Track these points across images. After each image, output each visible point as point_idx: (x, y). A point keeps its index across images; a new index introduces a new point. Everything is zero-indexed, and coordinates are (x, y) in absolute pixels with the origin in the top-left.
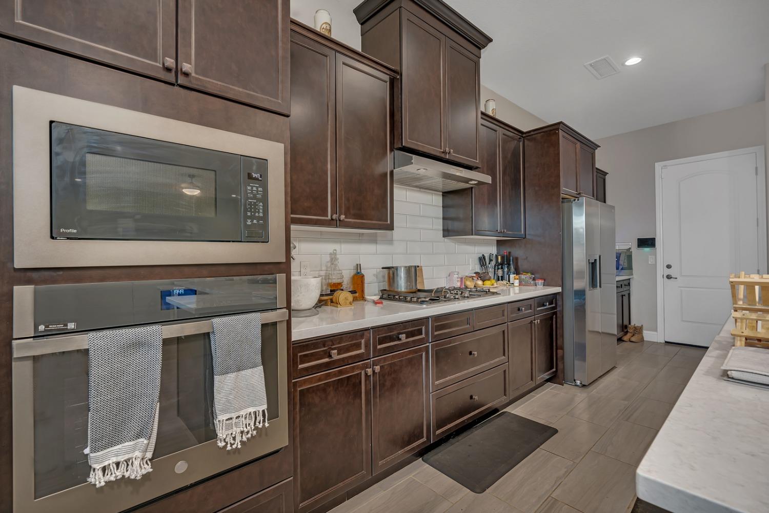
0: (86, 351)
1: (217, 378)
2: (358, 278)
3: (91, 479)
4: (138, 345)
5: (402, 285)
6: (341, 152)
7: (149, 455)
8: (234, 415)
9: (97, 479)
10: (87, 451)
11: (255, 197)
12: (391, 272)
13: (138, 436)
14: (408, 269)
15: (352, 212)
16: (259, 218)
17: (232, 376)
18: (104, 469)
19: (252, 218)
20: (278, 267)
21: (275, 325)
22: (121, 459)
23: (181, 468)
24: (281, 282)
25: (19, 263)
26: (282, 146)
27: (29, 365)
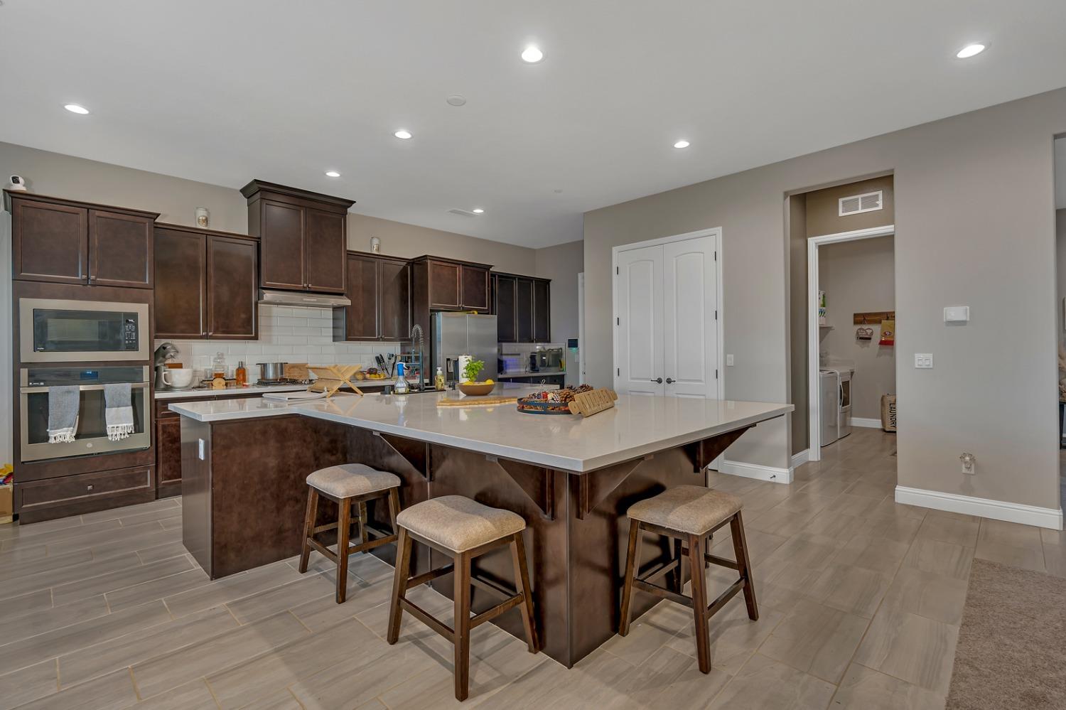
0: (48, 393)
1: (107, 409)
2: (241, 371)
3: (50, 441)
4: (69, 392)
5: (271, 374)
6: (212, 295)
7: (74, 434)
8: (115, 426)
9: (52, 441)
10: (48, 430)
11: (130, 330)
12: (264, 366)
13: (69, 427)
14: (275, 365)
15: (220, 329)
16: (132, 340)
17: (114, 409)
18: (55, 438)
19: (128, 340)
20: (145, 363)
21: (142, 389)
22: (62, 434)
23: (90, 445)
24: (146, 369)
25: (22, 360)
26: (147, 305)
27: (26, 397)
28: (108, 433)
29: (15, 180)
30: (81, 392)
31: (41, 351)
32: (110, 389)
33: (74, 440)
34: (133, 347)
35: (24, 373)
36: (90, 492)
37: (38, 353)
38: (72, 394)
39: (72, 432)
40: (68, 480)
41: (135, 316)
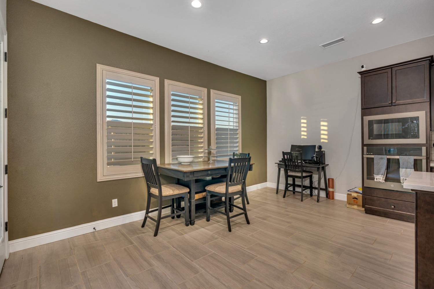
0: (374, 158)
1: (401, 169)
4: (382, 158)
7: (384, 179)
8: (405, 178)
9: (375, 180)
10: (374, 175)
11: (414, 127)
13: (382, 175)
16: (415, 132)
17: (404, 169)
18: (377, 179)
19: (413, 133)
20: (423, 145)
21: (421, 160)
22: (379, 178)
23: (392, 186)
24: (424, 149)
25: (364, 143)
26: (425, 112)
27: (366, 159)
28: (401, 182)
29: (363, 67)
30: (388, 159)
31: (372, 139)
32: (402, 159)
33: (384, 182)
34: (417, 136)
35: (365, 148)
36: (393, 209)
37: (370, 140)
38: (383, 160)
39: (383, 177)
40: (383, 199)
41: (417, 118)
